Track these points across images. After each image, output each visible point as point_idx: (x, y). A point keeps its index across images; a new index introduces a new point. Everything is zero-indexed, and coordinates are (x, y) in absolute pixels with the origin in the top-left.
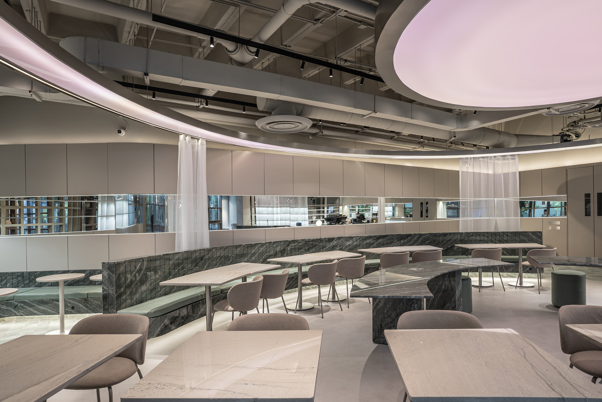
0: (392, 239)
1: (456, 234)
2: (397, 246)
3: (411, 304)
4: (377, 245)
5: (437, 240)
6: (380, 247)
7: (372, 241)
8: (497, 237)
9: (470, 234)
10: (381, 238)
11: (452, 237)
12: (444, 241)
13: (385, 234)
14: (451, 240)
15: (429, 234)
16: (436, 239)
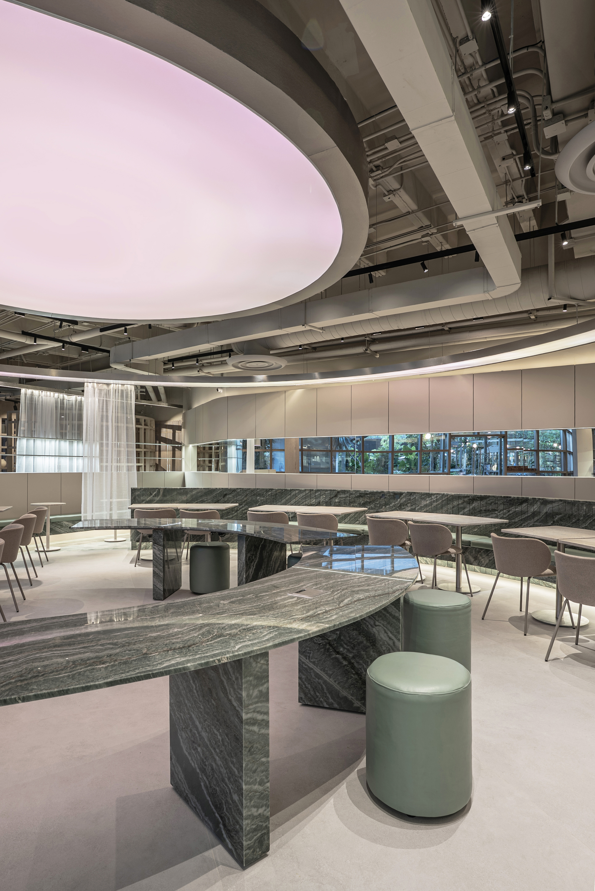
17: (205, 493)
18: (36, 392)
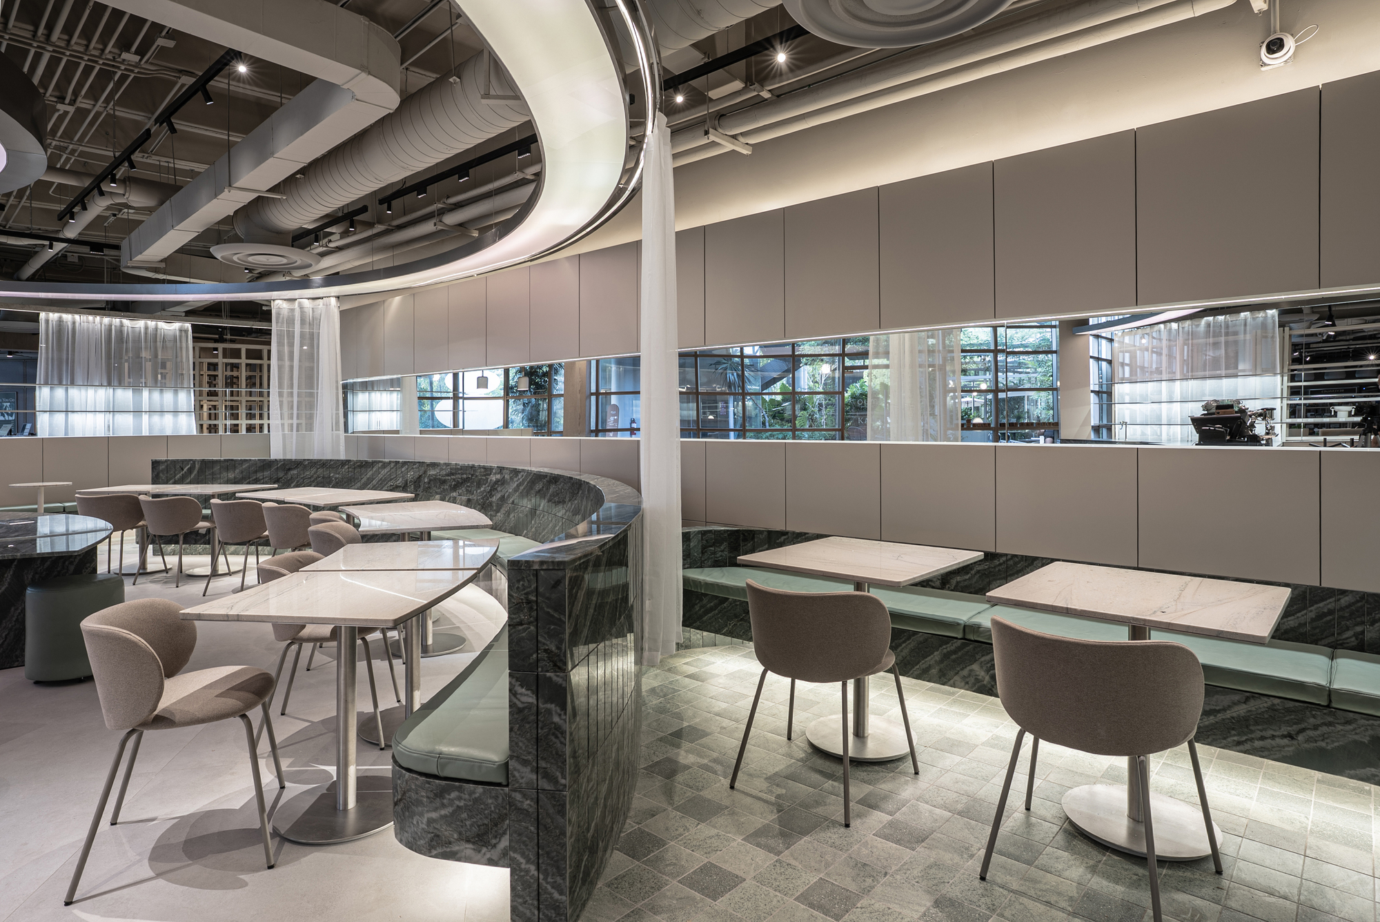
17: (259, 467)
18: (67, 317)
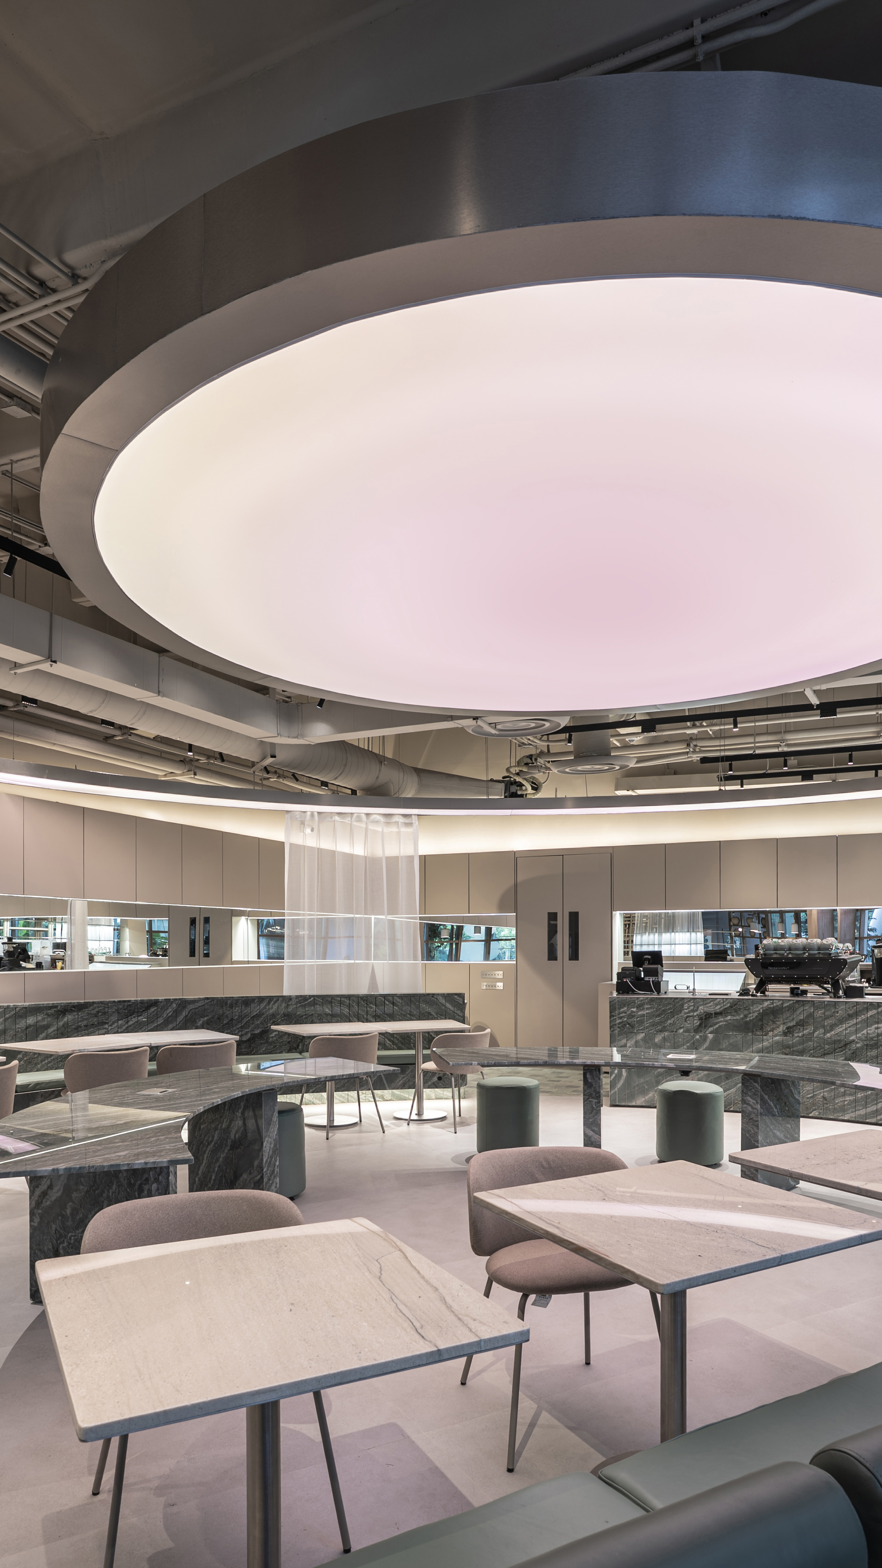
0: (104, 1013)
1: (275, 999)
2: (117, 1032)
3: (140, 1186)
4: (58, 1030)
5: (227, 1016)
6: (68, 1037)
7: (43, 1019)
8: (371, 1008)
9: (308, 1000)
10: (71, 1011)
11: (265, 1008)
12: (245, 1017)
13: (82, 1001)
14: (263, 1014)
15: (207, 1001)
16: (223, 1014)
